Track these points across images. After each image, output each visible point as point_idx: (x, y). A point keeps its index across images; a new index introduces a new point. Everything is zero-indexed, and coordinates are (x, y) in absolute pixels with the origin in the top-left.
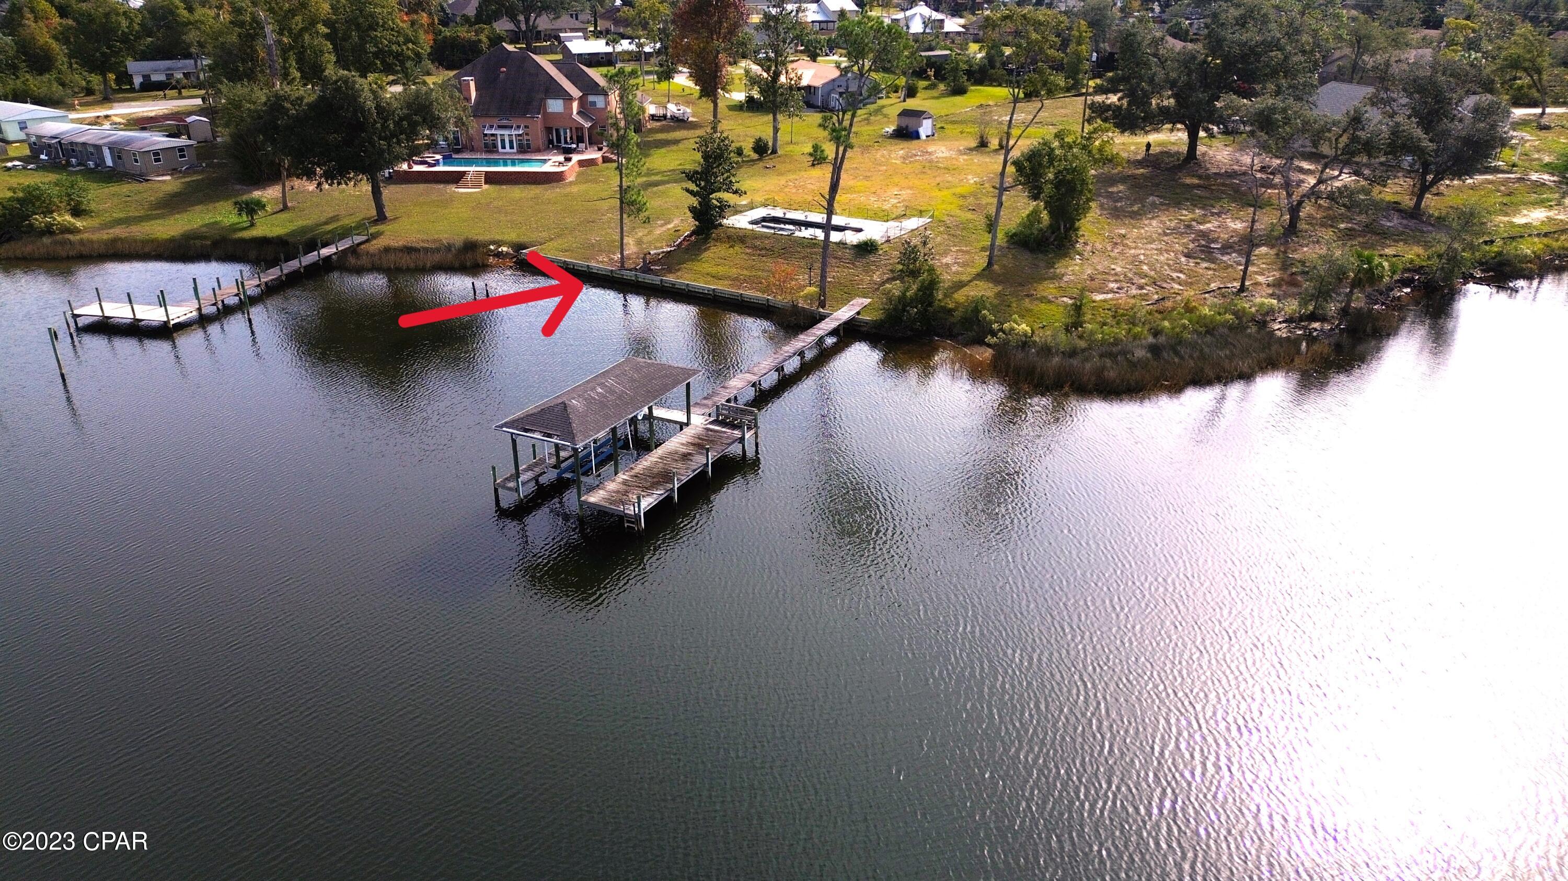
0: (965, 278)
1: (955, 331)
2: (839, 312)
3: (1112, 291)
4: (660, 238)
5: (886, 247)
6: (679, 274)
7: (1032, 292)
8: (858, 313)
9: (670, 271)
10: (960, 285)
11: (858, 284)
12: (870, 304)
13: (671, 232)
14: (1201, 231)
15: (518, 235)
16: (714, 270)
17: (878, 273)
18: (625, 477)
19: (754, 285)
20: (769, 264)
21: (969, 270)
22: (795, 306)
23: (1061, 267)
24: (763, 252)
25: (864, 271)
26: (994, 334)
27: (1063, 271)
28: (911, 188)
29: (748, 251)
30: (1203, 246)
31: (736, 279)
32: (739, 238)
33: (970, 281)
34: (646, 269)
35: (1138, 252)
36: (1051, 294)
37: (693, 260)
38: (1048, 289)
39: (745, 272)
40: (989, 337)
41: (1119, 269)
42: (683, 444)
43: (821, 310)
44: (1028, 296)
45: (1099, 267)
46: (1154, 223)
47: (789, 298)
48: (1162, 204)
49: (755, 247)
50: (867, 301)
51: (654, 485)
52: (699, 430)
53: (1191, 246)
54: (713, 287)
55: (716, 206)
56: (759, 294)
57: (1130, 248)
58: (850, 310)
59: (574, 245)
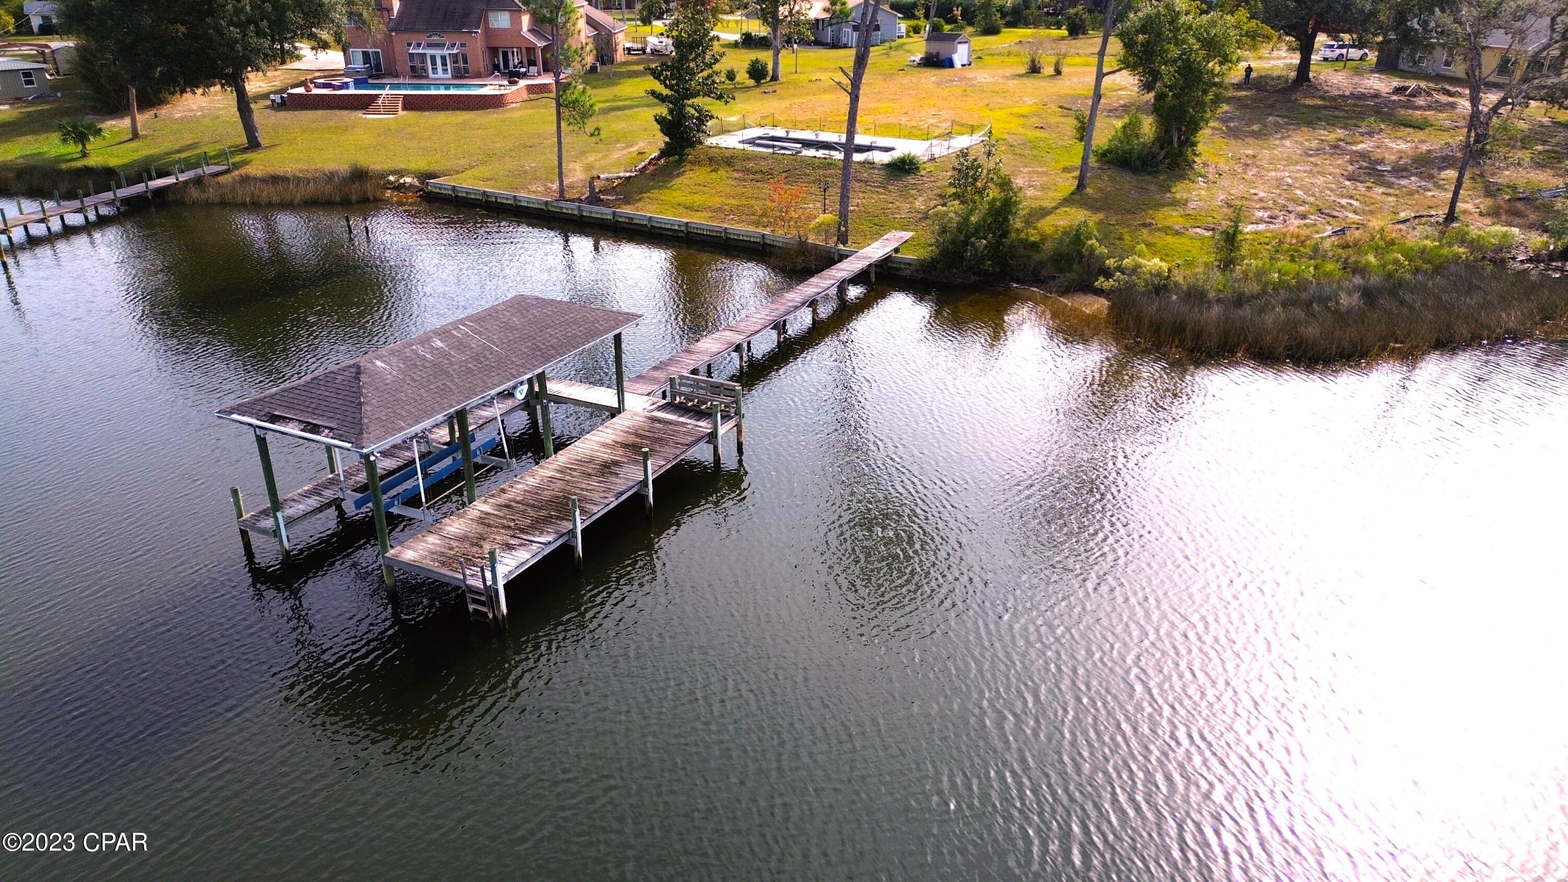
0: (1048, 204)
1: (1044, 273)
2: (868, 249)
3: (1261, 221)
4: (618, 163)
5: (930, 167)
6: (640, 205)
7: (1148, 221)
8: (897, 250)
9: (627, 201)
10: (1044, 213)
11: (893, 214)
12: (912, 238)
13: (634, 155)
14: (1357, 152)
15: (429, 163)
16: (689, 200)
17: (921, 199)
18: (486, 508)
19: (744, 217)
20: (766, 189)
21: (1051, 194)
22: (802, 243)
23: (1180, 190)
24: (758, 176)
25: (900, 196)
26: (1108, 274)
27: (1185, 196)
28: (953, 109)
29: (736, 175)
30: (1366, 168)
31: (719, 210)
32: (728, 160)
33: (1056, 208)
34: (594, 199)
35: (1283, 174)
36: (1177, 223)
37: (660, 188)
38: (1171, 217)
39: (732, 201)
40: (1102, 279)
41: (1262, 194)
42: (605, 445)
43: (841, 247)
44: (1145, 225)
45: (1232, 192)
46: (1287, 143)
47: (794, 232)
48: (1287, 123)
49: (746, 171)
50: (908, 235)
51: (537, 525)
52: (639, 421)
53: (1350, 168)
54: (685, 220)
55: (693, 117)
56: (751, 228)
57: (1268, 171)
58: (885, 246)
59: (501, 173)
